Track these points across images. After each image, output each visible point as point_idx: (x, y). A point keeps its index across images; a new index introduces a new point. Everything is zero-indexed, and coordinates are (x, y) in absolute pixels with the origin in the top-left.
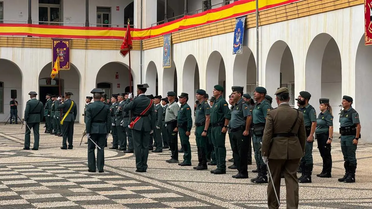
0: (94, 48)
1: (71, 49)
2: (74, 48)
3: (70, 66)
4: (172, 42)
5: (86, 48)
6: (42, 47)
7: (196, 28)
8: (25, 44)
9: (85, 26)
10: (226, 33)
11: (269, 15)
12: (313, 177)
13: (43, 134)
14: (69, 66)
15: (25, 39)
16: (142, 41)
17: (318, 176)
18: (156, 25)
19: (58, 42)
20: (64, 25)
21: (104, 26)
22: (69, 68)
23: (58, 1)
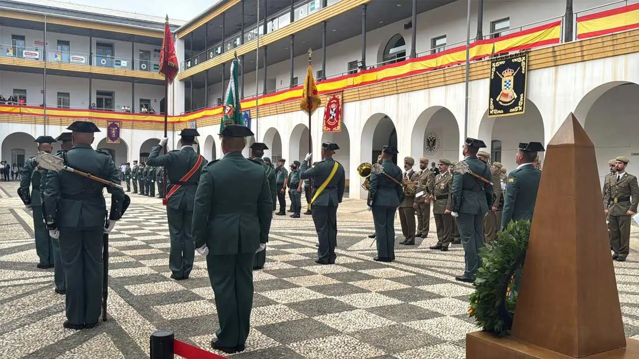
0: (139, 128)
1: (120, 128)
2: (123, 128)
3: (120, 140)
4: (196, 126)
5: (133, 128)
9: (131, 112)
11: (265, 110)
12: (301, 215)
16: (174, 125)
17: (305, 214)
18: (184, 114)
19: (111, 123)
20: (115, 111)
23: (111, 94)
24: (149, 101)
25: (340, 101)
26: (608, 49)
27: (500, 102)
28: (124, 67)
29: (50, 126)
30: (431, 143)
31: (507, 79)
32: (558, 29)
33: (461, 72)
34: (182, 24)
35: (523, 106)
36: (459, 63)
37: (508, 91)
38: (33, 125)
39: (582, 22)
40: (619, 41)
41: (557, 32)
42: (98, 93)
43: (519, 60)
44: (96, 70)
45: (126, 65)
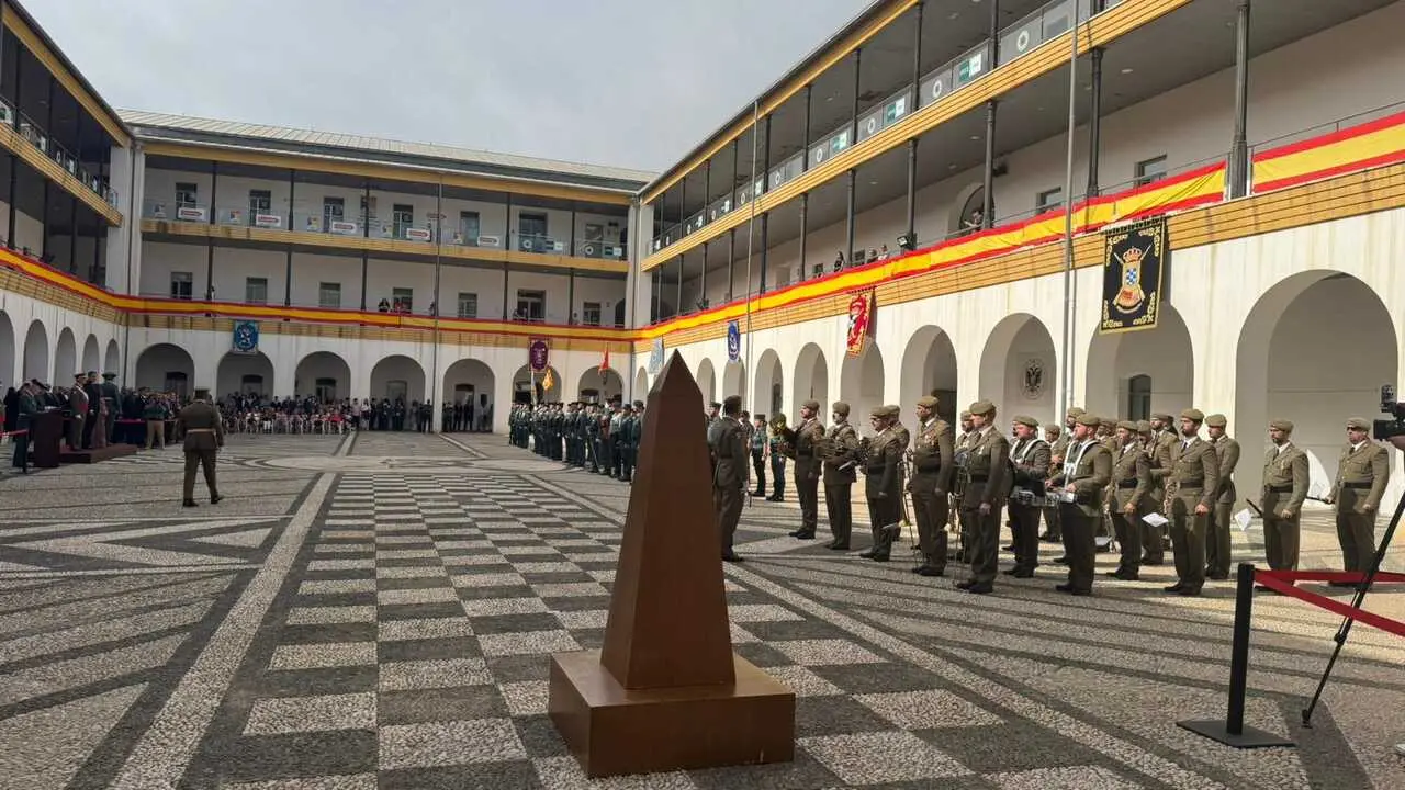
2: (553, 348)
3: (548, 368)
6: (517, 346)
9: (568, 324)
16: (634, 344)
20: (547, 323)
21: (592, 325)
22: (547, 371)
23: (541, 295)
24: (598, 305)
25: (868, 304)
26: (1301, 210)
27: (1118, 307)
28: (558, 252)
29: (444, 345)
30: (1033, 378)
31: (1131, 266)
32: (1220, 175)
33: (1058, 253)
34: (651, 180)
35: (1154, 314)
36: (1056, 238)
37: (1132, 287)
38: (419, 344)
39: (1261, 163)
40: (1320, 196)
41: (1218, 182)
42: (520, 293)
43: (1149, 232)
44: (516, 257)
45: (561, 249)
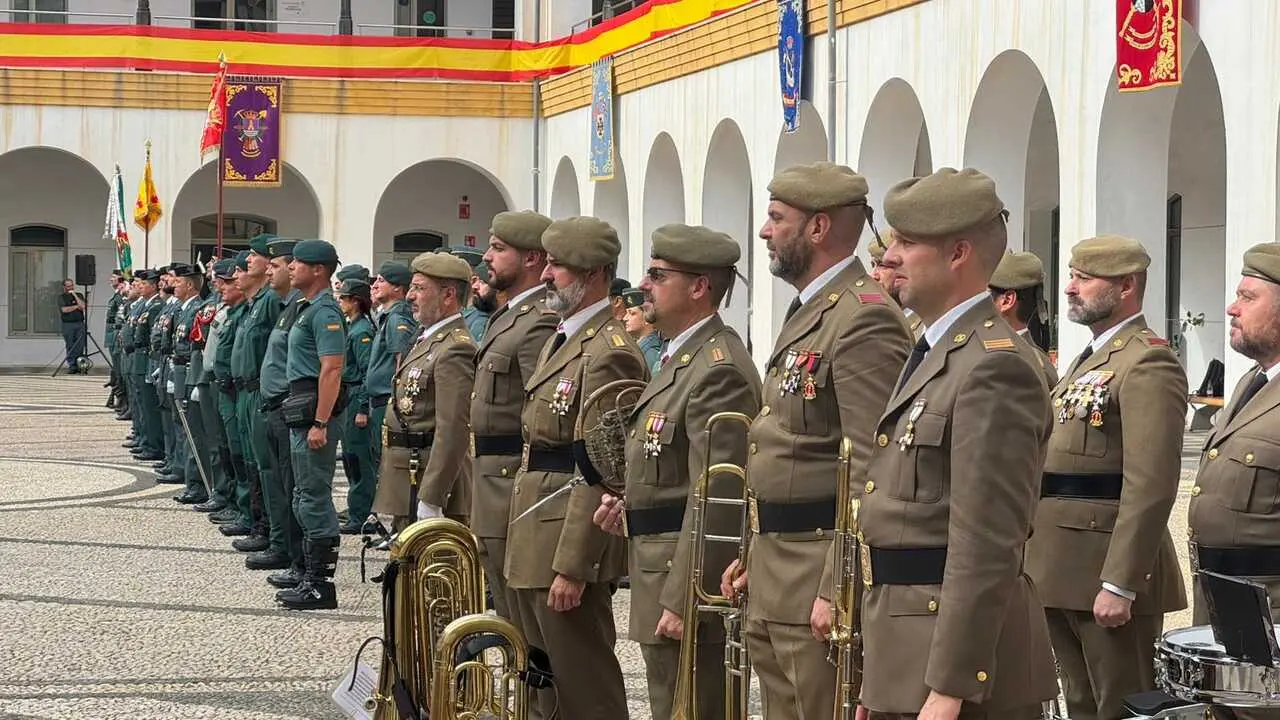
0: (366, 108)
1: (284, 112)
2: (296, 110)
3: (280, 171)
5: (341, 110)
6: (182, 105)
7: (675, 35)
8: (125, 95)
9: (337, 33)
10: (755, 54)
13: (103, 409)
14: (277, 174)
15: (124, 79)
16: (540, 86)
18: (588, 26)
19: (239, 89)
20: (281, 30)
21: (421, 33)
22: (277, 180)
